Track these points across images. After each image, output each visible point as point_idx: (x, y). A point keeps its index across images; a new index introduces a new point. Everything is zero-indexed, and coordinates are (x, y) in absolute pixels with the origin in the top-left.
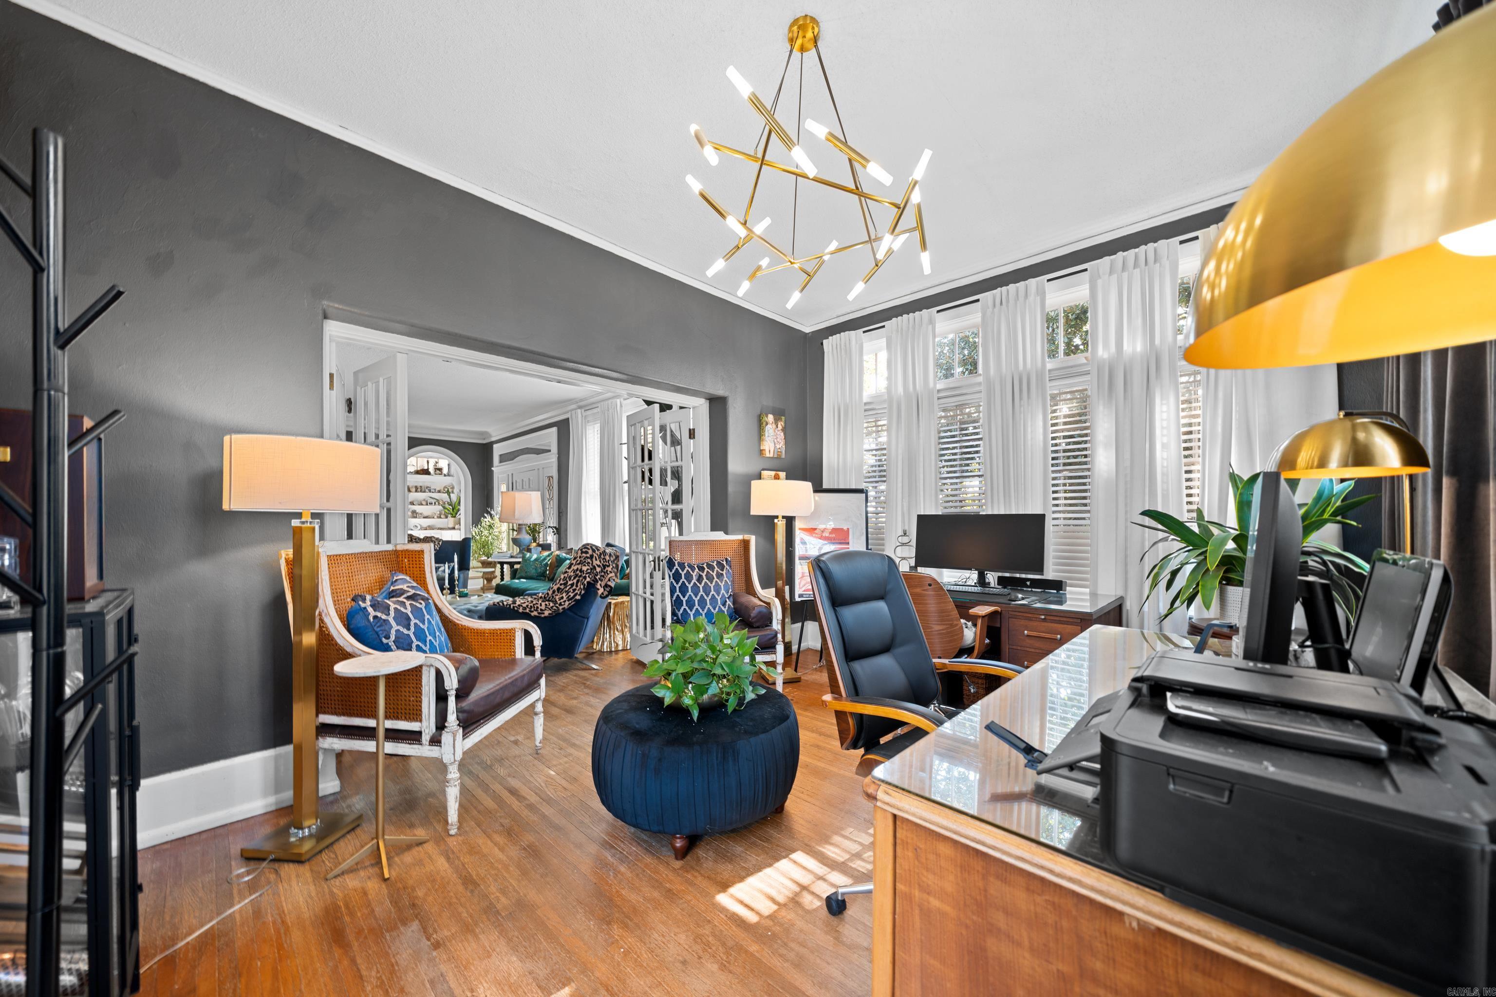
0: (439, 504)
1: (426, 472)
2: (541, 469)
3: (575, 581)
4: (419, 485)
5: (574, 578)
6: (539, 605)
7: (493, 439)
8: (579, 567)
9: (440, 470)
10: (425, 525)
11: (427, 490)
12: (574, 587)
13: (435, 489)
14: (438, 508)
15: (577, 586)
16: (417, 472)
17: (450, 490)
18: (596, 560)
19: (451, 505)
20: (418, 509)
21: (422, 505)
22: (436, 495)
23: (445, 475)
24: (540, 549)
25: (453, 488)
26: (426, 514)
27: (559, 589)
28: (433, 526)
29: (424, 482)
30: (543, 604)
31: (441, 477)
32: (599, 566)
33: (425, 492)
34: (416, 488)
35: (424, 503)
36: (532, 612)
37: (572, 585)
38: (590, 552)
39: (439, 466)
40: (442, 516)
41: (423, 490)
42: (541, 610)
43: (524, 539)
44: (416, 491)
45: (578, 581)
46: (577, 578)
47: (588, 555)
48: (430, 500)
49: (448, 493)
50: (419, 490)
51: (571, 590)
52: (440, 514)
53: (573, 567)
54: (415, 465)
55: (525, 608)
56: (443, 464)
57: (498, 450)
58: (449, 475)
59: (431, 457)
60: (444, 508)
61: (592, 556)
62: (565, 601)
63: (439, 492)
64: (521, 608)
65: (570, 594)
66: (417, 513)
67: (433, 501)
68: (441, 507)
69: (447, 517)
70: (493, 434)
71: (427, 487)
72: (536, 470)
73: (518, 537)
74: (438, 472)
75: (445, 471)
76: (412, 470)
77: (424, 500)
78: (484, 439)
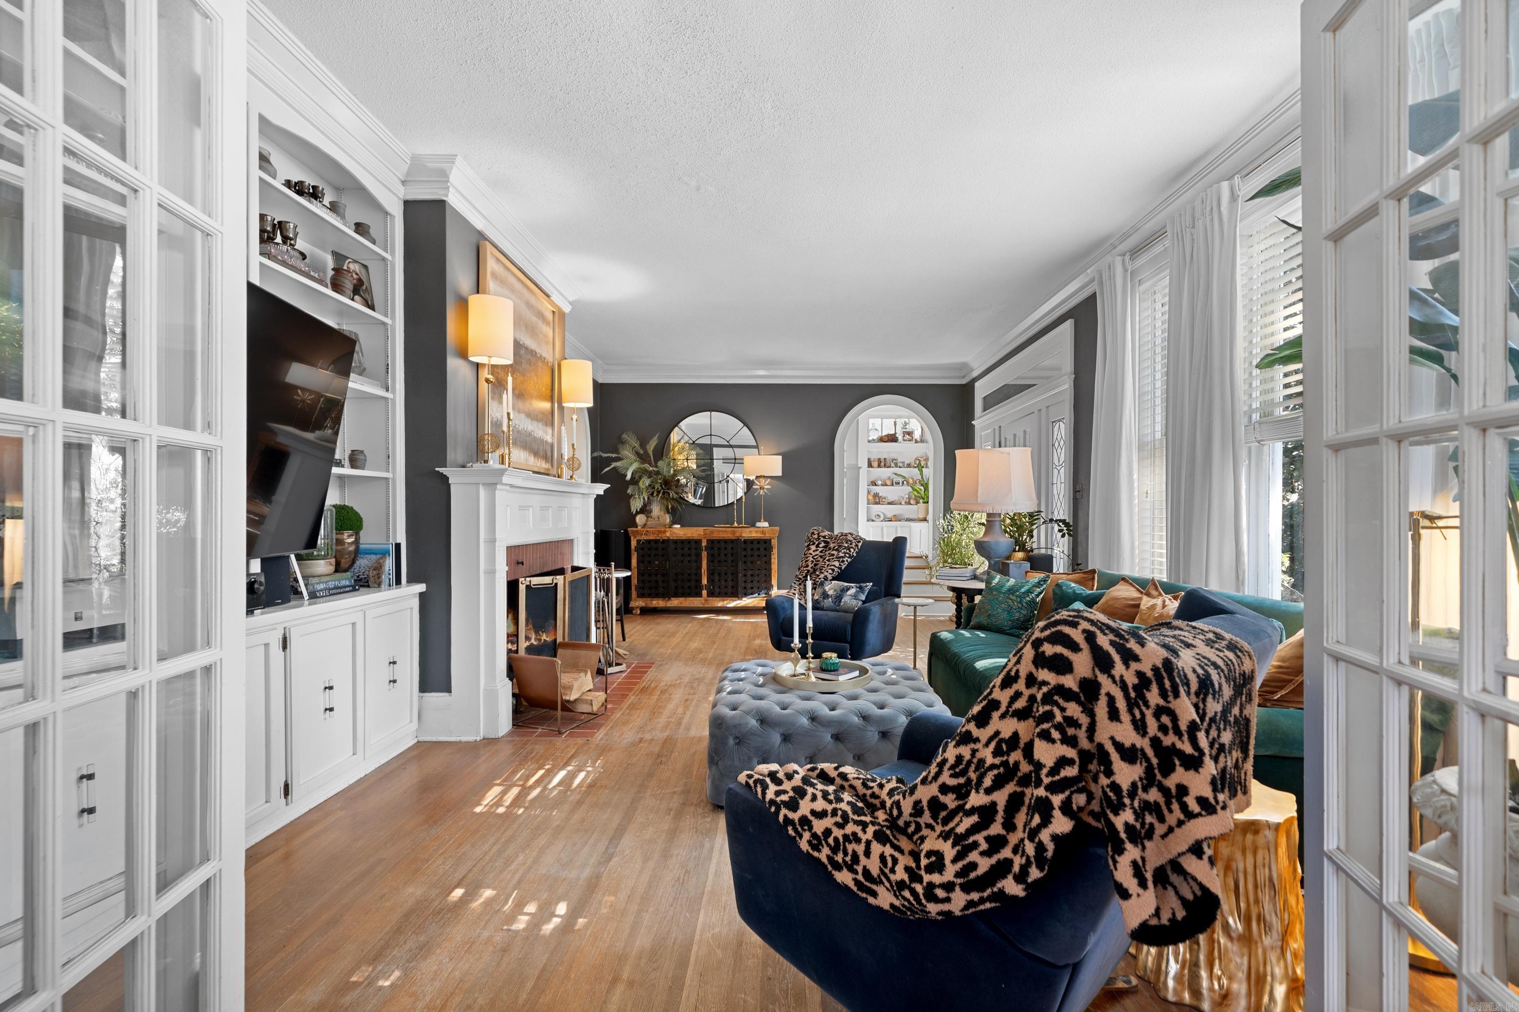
0: (908, 483)
1: (892, 438)
2: (1044, 410)
3: (1001, 797)
4: (882, 457)
5: (998, 784)
6: (860, 849)
7: (975, 374)
8: (1025, 729)
9: (910, 433)
10: (890, 515)
11: (893, 465)
12: (996, 829)
13: (903, 463)
14: (904, 491)
15: (1010, 826)
16: (882, 440)
17: (923, 463)
18: (1114, 715)
19: (922, 485)
20: (881, 490)
21: (886, 485)
22: (904, 471)
23: (916, 442)
24: (1028, 565)
25: (927, 460)
26: (891, 499)
27: (935, 805)
28: (901, 515)
29: (889, 452)
30: (877, 848)
31: (912, 444)
32: (1130, 755)
33: (889, 467)
34: (879, 460)
35: (889, 483)
36: (838, 867)
37: (987, 813)
38: (1082, 663)
39: (909, 428)
40: (912, 502)
41: (888, 464)
42: (866, 873)
43: (997, 543)
44: (879, 466)
45: (1015, 802)
46: (1011, 788)
47: (1069, 682)
48: (897, 479)
49: (920, 467)
50: (882, 464)
51: (980, 837)
52: (909, 498)
53: (996, 723)
54: (879, 429)
55: (816, 842)
56: (916, 426)
57: (982, 390)
58: (922, 441)
59: (900, 417)
60: (914, 490)
61: (1090, 688)
62: (949, 887)
63: (909, 466)
64: (807, 836)
65: (974, 856)
66: (880, 498)
67: (900, 480)
68: (910, 489)
69: (917, 503)
70: (974, 365)
71: (893, 460)
72: (1036, 413)
73: (985, 539)
74: (907, 437)
75: (917, 435)
76: (875, 438)
77: (889, 478)
78: (964, 377)
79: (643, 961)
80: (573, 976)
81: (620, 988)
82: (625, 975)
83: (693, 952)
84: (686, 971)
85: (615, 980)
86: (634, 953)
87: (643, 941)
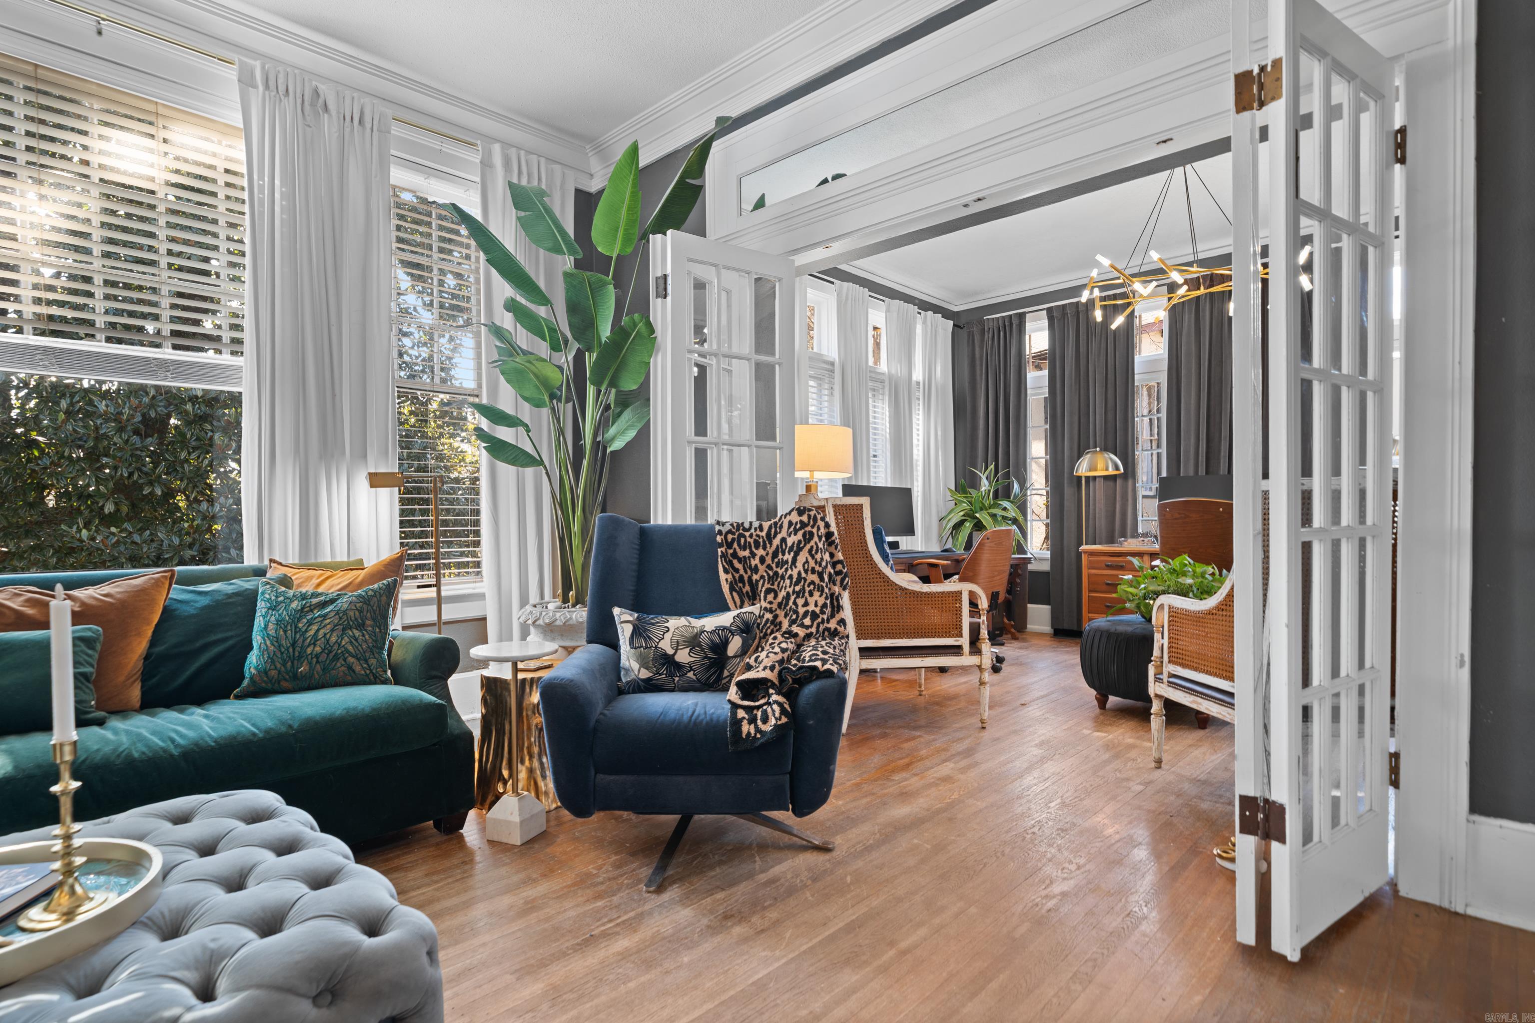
79: (864, 958)
80: (944, 974)
81: (903, 945)
82: (892, 953)
83: (810, 944)
84: (834, 933)
85: (904, 953)
86: (868, 969)
87: (849, 978)
